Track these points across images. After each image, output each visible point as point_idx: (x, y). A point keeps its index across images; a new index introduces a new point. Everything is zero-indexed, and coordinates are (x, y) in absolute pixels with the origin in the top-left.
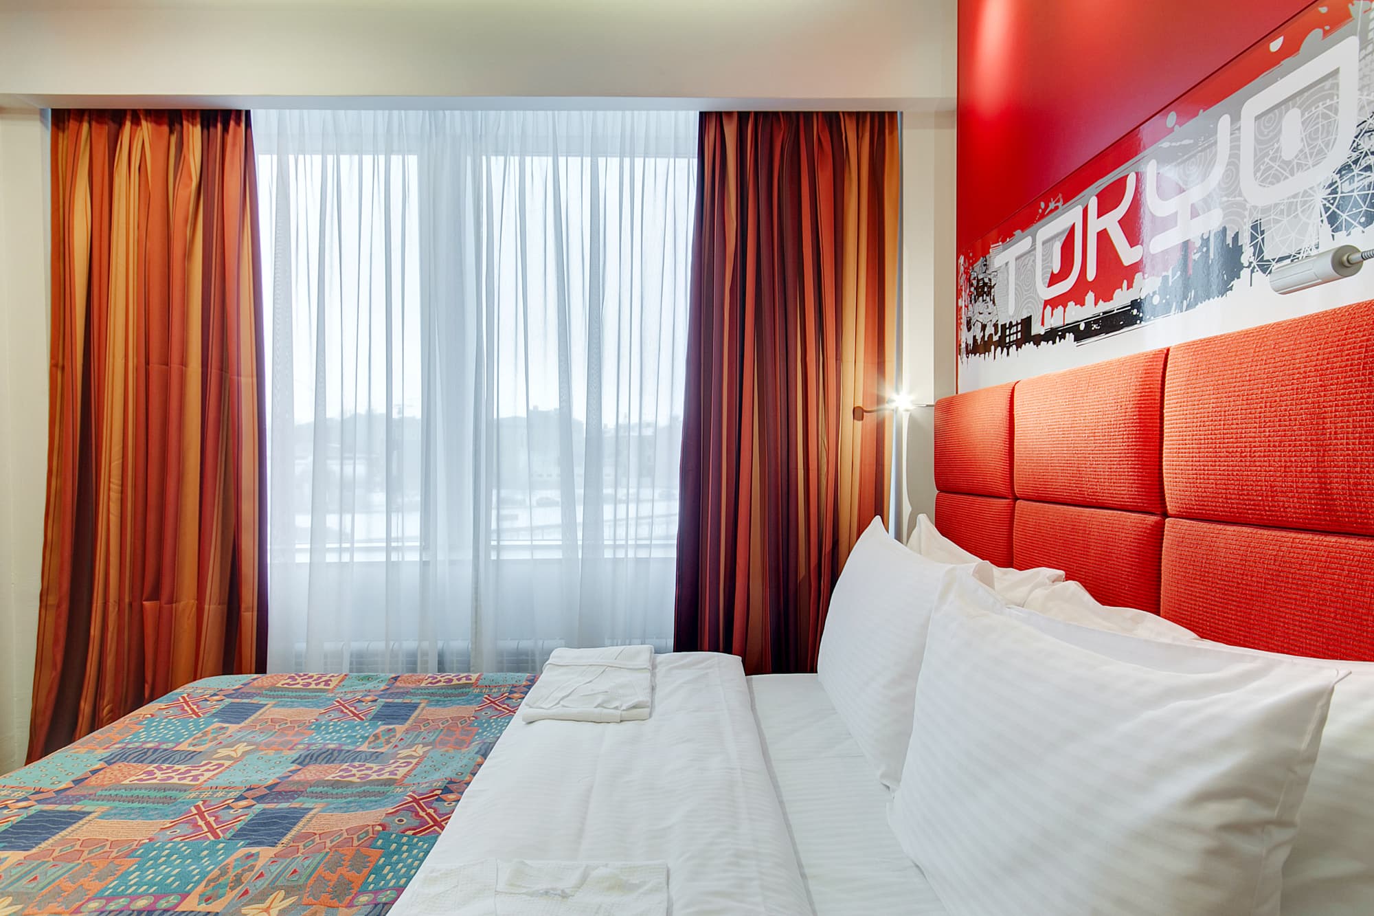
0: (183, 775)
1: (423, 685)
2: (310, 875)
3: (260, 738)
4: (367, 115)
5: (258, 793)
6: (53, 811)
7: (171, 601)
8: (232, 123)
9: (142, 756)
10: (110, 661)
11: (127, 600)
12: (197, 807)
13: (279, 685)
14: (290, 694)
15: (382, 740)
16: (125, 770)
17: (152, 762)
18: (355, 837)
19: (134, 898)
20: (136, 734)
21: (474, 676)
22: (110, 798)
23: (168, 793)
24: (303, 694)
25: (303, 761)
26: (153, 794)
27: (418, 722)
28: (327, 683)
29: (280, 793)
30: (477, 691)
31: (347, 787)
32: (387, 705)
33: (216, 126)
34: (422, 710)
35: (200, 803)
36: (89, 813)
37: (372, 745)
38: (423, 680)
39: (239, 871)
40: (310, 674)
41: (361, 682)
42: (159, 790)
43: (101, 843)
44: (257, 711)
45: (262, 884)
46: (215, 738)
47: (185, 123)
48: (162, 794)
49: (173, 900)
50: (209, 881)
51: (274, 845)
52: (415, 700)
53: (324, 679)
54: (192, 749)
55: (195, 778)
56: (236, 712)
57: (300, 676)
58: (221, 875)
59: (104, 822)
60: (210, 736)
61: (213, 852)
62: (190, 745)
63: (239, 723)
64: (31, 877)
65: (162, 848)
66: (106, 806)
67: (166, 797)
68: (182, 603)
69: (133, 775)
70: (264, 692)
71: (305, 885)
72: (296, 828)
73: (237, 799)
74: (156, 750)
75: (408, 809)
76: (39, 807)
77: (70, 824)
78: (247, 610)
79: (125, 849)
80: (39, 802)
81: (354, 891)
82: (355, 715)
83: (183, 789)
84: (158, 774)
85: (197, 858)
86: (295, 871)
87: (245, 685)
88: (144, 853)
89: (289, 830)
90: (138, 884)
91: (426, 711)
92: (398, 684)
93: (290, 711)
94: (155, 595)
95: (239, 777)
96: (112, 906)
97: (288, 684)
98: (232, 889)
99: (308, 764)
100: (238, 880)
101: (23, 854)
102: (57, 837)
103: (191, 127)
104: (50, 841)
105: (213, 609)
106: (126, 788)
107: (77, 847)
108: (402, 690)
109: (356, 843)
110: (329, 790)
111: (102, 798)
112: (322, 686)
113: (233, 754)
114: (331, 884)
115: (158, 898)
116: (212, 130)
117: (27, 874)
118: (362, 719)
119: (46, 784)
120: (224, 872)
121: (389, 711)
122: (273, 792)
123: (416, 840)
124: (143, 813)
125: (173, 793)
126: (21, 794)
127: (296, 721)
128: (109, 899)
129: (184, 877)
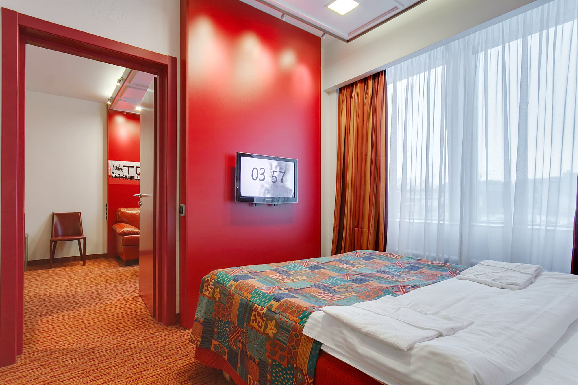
0: (348, 267)
1: (428, 263)
2: (363, 291)
3: (370, 265)
4: (422, 56)
5: (361, 274)
6: (319, 266)
7: (361, 229)
8: (380, 76)
9: (341, 261)
10: (347, 244)
11: (351, 227)
12: (347, 274)
13: (382, 255)
14: (384, 257)
15: (405, 273)
16: (336, 263)
17: (343, 263)
18: (378, 288)
19: (325, 284)
20: (342, 258)
21: (448, 264)
22: (330, 267)
23: (342, 269)
24: (388, 258)
25: (377, 272)
26: (339, 268)
27: (419, 272)
28: (396, 257)
29: (367, 276)
30: (447, 268)
31: (385, 279)
32: (412, 266)
33: (376, 78)
34: (423, 270)
35: (348, 273)
36: (325, 268)
37: (400, 274)
38: (428, 262)
39: (348, 286)
40: (393, 254)
41: (407, 259)
42: (341, 268)
43: (325, 274)
44: (373, 259)
45: (351, 290)
46: (359, 262)
47: (368, 80)
48: (341, 269)
49: (332, 286)
50: (341, 286)
51: (359, 284)
52: (422, 267)
53: (396, 256)
54: (353, 263)
55: (350, 268)
56: (367, 258)
57: (389, 254)
58: (344, 285)
59: (327, 270)
60: (358, 262)
61: (345, 281)
62: (353, 262)
63: (367, 261)
64: (311, 275)
65: (335, 278)
66: (329, 268)
67: (342, 270)
68: (364, 230)
69: (338, 264)
70: (378, 256)
71: (360, 293)
72: (366, 283)
73: (356, 274)
74: (345, 261)
75: (397, 287)
76: (317, 265)
77: (321, 269)
78: (381, 234)
79: (329, 276)
80: (318, 264)
81: (371, 298)
82: (400, 266)
83: (346, 269)
84: (343, 266)
85: (341, 281)
86: (360, 290)
87: (373, 253)
88: (332, 278)
89: (364, 283)
90: (327, 282)
91: (424, 270)
92: (419, 261)
93: (382, 261)
94: (357, 227)
95: (359, 270)
96: (321, 284)
97: (385, 255)
98: (345, 289)
99: (379, 273)
100: (347, 287)
101: (311, 271)
102: (318, 270)
103: (370, 81)
104: (316, 271)
105: (372, 232)
106: (336, 266)
107: (320, 273)
108: (419, 263)
109: (378, 289)
110: (380, 279)
111: (329, 266)
112: (394, 257)
113: (361, 266)
114: (366, 294)
115: (330, 285)
116: (375, 80)
117: (310, 274)
118: (402, 267)
119: (320, 262)
120: (345, 285)
121: (411, 267)
122: (366, 275)
123: (395, 294)
124: (335, 271)
125: (343, 270)
126: (315, 262)
127: (382, 264)
128: (321, 282)
129: (336, 283)
